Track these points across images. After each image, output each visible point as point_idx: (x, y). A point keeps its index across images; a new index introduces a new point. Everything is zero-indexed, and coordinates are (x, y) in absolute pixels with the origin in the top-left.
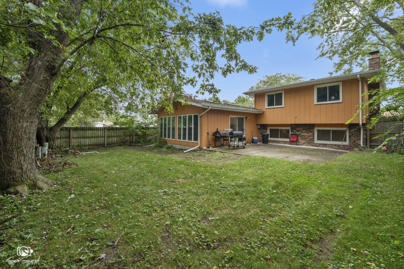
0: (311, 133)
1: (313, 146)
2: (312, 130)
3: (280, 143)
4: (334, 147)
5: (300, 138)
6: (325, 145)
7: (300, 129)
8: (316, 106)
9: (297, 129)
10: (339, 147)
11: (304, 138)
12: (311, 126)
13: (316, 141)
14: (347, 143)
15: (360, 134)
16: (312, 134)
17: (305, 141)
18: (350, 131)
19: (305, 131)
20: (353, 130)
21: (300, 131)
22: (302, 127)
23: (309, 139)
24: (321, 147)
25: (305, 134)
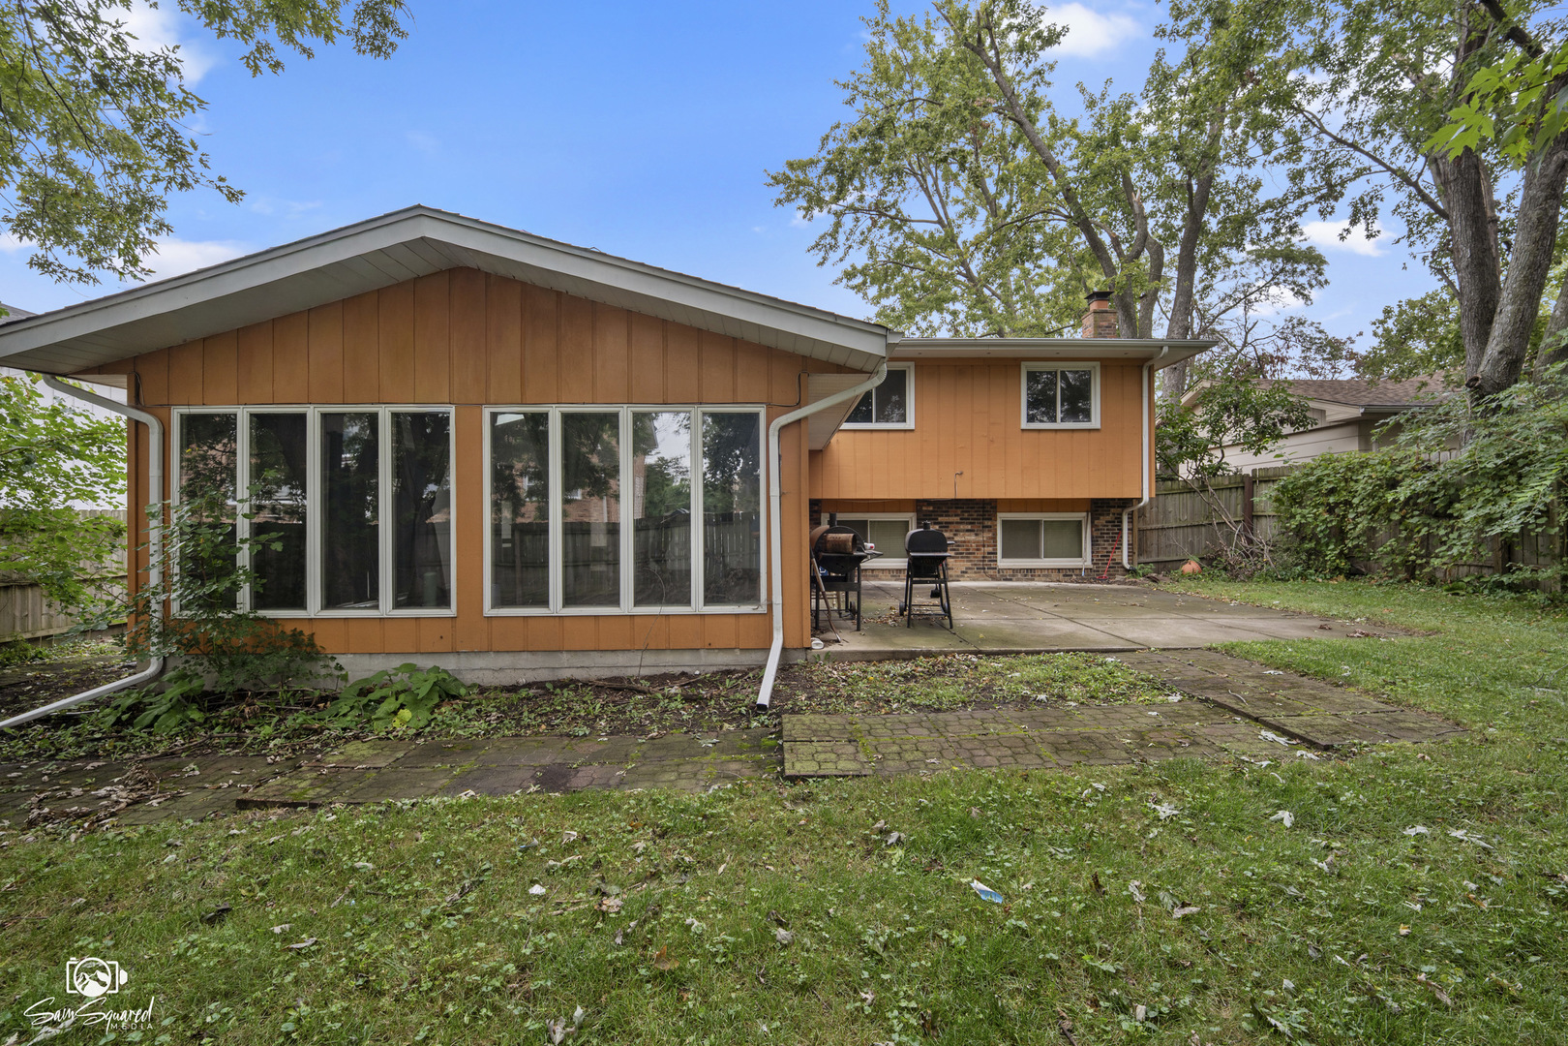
0: (987, 535)
1: (994, 578)
2: (989, 523)
3: (876, 577)
4: (1054, 575)
5: (952, 554)
6: (1030, 573)
7: (951, 519)
8: (1026, 434)
9: (940, 519)
10: (1067, 573)
11: (964, 552)
12: (988, 508)
13: (1003, 563)
14: (1086, 561)
15: (1121, 530)
16: (990, 535)
17: (969, 564)
18: (1096, 522)
19: (969, 527)
20: (1102, 520)
21: (951, 527)
22: (959, 511)
23: (979, 555)
24: (1018, 580)
25: (968, 538)
